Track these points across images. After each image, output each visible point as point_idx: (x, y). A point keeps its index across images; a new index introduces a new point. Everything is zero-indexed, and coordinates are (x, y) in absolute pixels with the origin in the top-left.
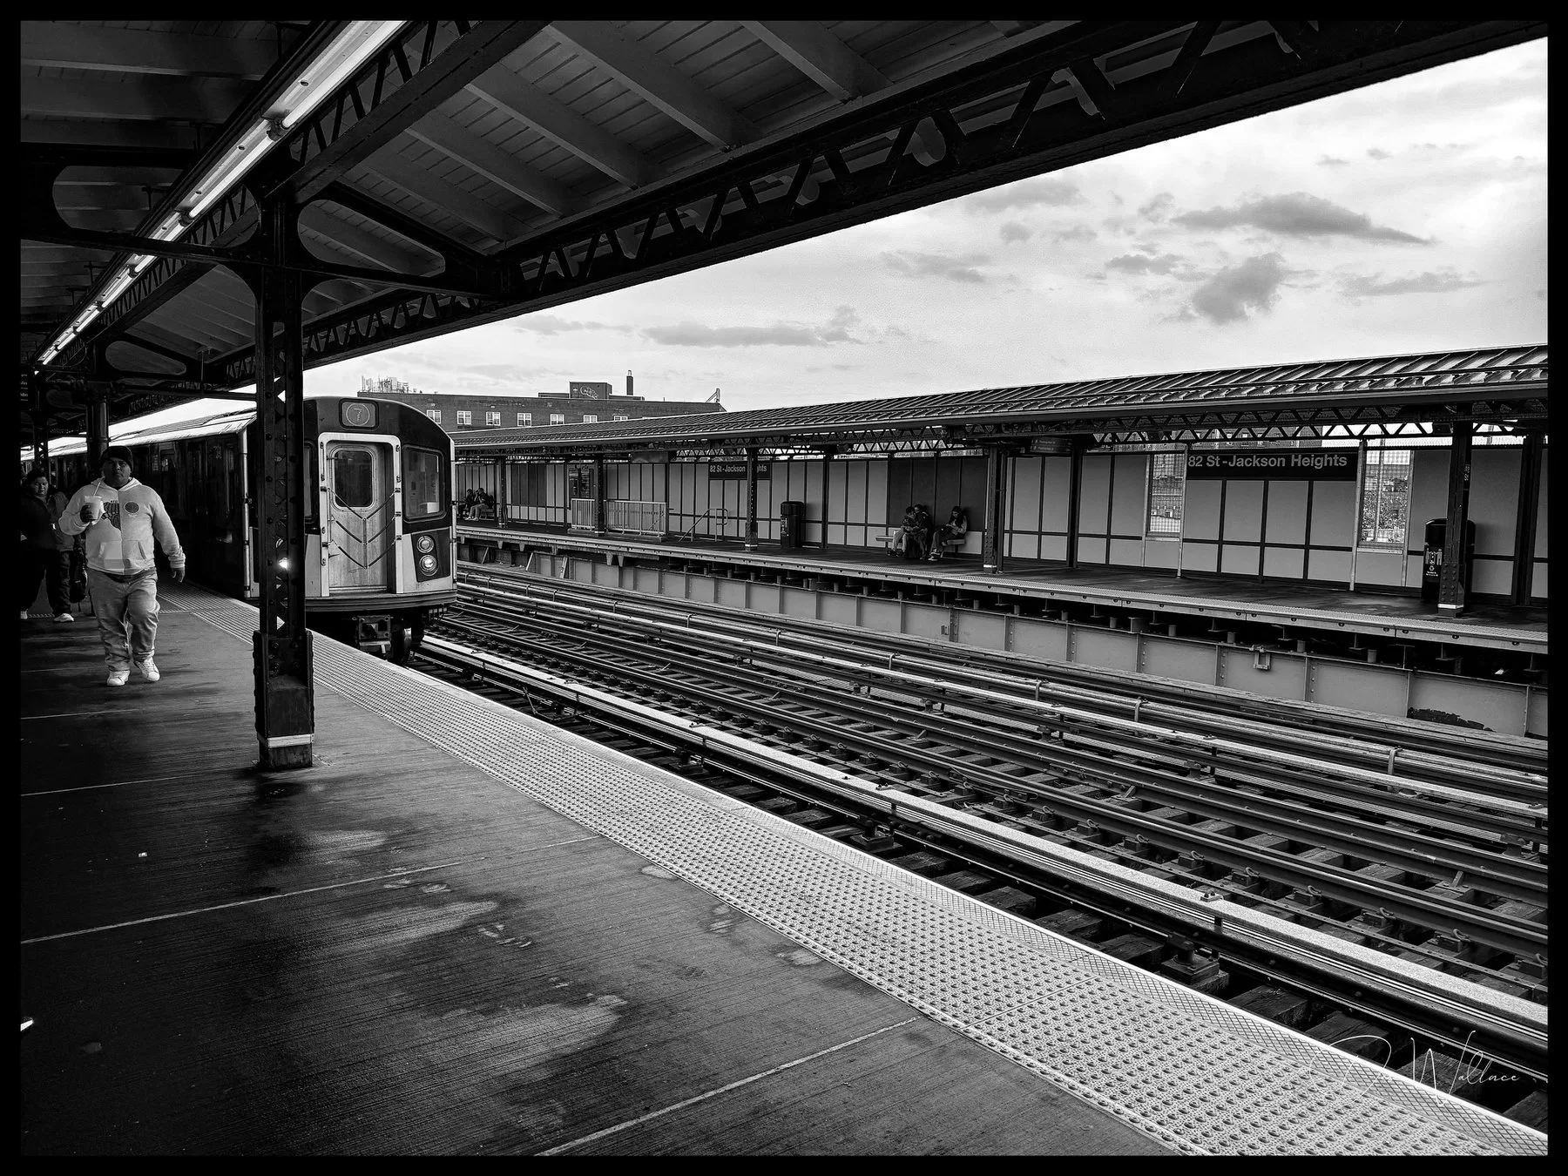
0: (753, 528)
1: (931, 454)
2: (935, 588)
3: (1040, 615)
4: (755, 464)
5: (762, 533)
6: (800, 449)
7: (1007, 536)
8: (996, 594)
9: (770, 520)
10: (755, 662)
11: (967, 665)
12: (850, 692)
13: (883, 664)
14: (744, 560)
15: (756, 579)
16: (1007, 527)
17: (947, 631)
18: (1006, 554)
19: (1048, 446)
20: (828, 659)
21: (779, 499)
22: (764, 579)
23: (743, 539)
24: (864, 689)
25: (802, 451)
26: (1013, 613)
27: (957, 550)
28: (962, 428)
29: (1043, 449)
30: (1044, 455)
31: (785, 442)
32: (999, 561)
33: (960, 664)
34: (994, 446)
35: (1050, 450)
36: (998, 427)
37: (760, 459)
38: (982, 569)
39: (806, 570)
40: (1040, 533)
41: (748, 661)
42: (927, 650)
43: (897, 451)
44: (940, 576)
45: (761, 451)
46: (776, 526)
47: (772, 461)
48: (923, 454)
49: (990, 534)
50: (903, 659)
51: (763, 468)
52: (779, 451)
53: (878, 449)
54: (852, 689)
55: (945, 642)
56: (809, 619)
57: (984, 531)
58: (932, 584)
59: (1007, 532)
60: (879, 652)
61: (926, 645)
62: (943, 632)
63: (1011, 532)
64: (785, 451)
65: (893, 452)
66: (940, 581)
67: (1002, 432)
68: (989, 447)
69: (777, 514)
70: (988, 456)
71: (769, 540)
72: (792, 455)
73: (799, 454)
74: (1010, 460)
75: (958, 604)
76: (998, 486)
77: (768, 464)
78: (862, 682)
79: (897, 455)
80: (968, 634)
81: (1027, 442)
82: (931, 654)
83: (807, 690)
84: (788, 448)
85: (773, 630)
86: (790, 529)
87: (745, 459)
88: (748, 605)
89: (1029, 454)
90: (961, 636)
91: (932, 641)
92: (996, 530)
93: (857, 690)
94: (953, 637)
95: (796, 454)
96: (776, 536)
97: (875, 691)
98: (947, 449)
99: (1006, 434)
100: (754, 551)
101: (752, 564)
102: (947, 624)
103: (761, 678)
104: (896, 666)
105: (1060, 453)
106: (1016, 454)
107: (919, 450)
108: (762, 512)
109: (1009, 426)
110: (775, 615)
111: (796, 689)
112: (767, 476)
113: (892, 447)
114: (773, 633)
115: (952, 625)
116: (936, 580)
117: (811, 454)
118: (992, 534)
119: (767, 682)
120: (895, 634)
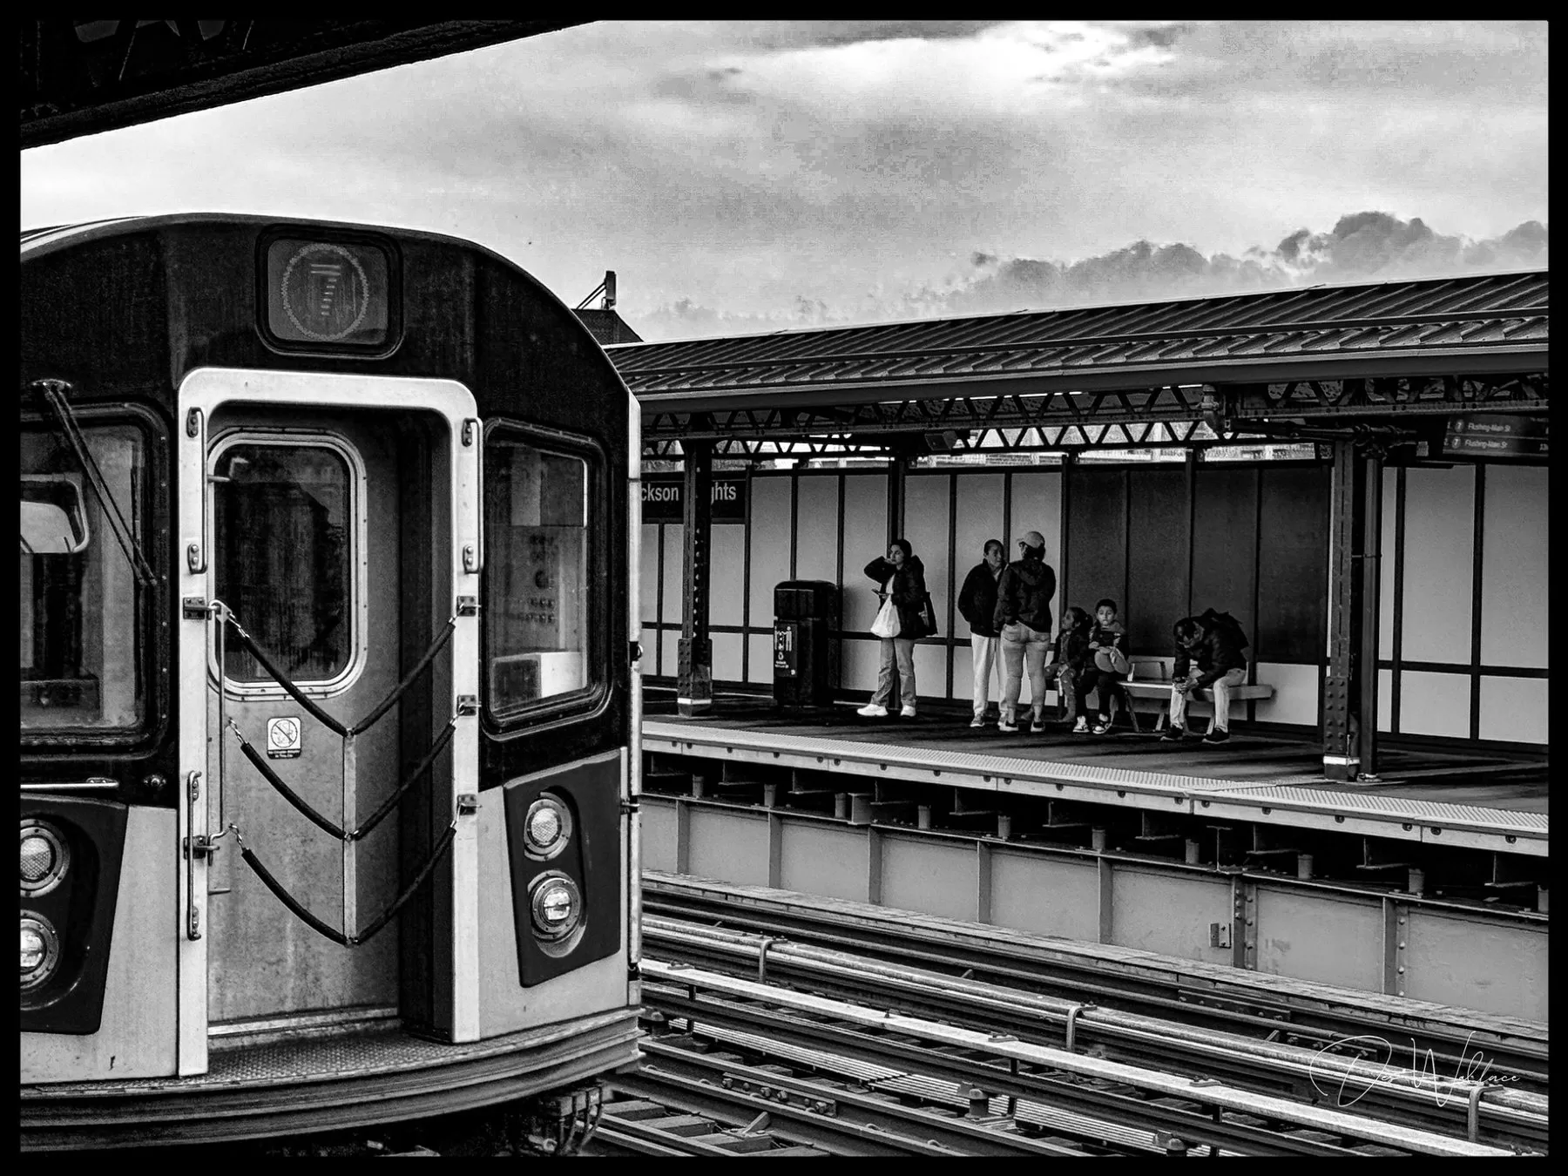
0: (698, 652)
1: (1179, 456)
2: (1191, 817)
3: (1479, 895)
4: (706, 481)
5: (725, 665)
6: (825, 442)
7: (1385, 676)
8: (1358, 839)
9: (747, 630)
10: (701, 1028)
11: (1283, 1038)
12: (960, 1112)
13: (1049, 1032)
14: (675, 741)
15: (706, 793)
16: (1386, 653)
17: (1225, 938)
18: (1384, 725)
19: (1493, 440)
20: (898, 1021)
21: (771, 572)
22: (730, 795)
23: (671, 681)
24: (999, 1104)
25: (830, 448)
26: (1405, 889)
27: (1251, 714)
28: (1260, 390)
29: (1476, 446)
30: (1481, 462)
31: (786, 424)
32: (1367, 749)
33: (1261, 1032)
34: (1344, 439)
35: (1496, 447)
36: (1355, 390)
37: (718, 465)
38: (1321, 770)
39: (843, 768)
40: (1476, 670)
41: (681, 1022)
42: (1173, 992)
43: (1088, 446)
44: (1207, 787)
45: (721, 446)
46: (763, 647)
47: (752, 472)
48: (1158, 456)
49: (1338, 673)
50: (1104, 1017)
51: (723, 492)
52: (769, 447)
53: (1037, 441)
54: (966, 1103)
55: (1222, 970)
56: (853, 906)
57: (1322, 662)
58: (1184, 808)
59: (1386, 665)
60: (1040, 1000)
61: (1167, 979)
62: (1216, 943)
63: (1398, 665)
64: (785, 446)
65: (1075, 450)
66: (1206, 802)
67: (1367, 401)
68: (1333, 441)
69: (764, 614)
70: (1331, 463)
71: (745, 686)
72: (803, 457)
73: (823, 454)
74: (1390, 474)
75: (1256, 864)
76: (1358, 545)
77: (742, 482)
78: (996, 1083)
79: (1088, 456)
80: (1284, 947)
81: (1435, 429)
82: (1181, 1004)
83: (842, 1107)
84: (793, 440)
85: (752, 938)
86: (799, 655)
87: (680, 466)
88: (684, 867)
89: (1442, 459)
90: (1266, 954)
91: (1185, 966)
92: (1356, 665)
93: (981, 1106)
94: (1243, 955)
95: (814, 454)
96: (762, 673)
97: (1030, 1110)
98: (1222, 442)
99: (1379, 407)
100: (701, 715)
101: (697, 752)
102: (1227, 918)
103: (715, 1073)
104: (1086, 1040)
105: (1523, 456)
106: (1404, 459)
107: (1145, 444)
108: (724, 608)
109: (1387, 386)
110: (759, 892)
111: (812, 1103)
112: (737, 512)
113: (1074, 436)
114: (750, 945)
115: (1241, 921)
116: (1193, 798)
117: (857, 453)
118: (1344, 676)
119: (737, 1084)
120: (1085, 947)
